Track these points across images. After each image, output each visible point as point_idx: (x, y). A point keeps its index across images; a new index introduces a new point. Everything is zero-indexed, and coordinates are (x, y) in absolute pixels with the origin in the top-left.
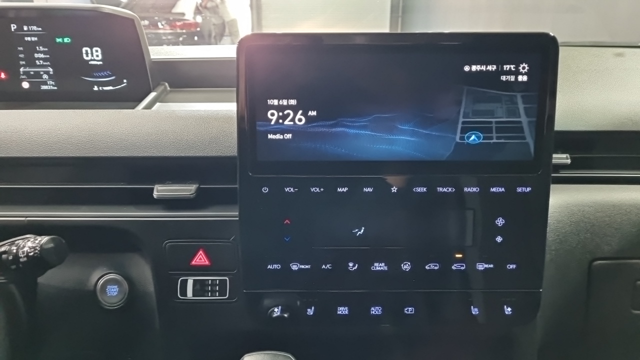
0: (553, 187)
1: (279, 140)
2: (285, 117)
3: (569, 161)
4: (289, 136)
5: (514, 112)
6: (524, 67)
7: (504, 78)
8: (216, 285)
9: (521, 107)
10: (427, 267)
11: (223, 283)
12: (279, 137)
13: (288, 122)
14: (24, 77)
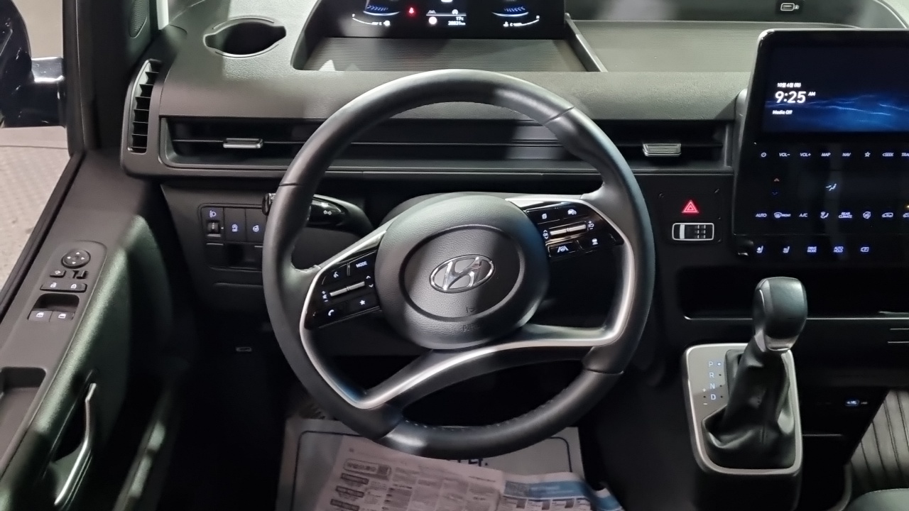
1: (782, 115)
2: (788, 97)
4: (789, 112)
8: (704, 229)
10: (884, 216)
11: (709, 228)
12: (782, 112)
13: (791, 101)
14: (433, 12)
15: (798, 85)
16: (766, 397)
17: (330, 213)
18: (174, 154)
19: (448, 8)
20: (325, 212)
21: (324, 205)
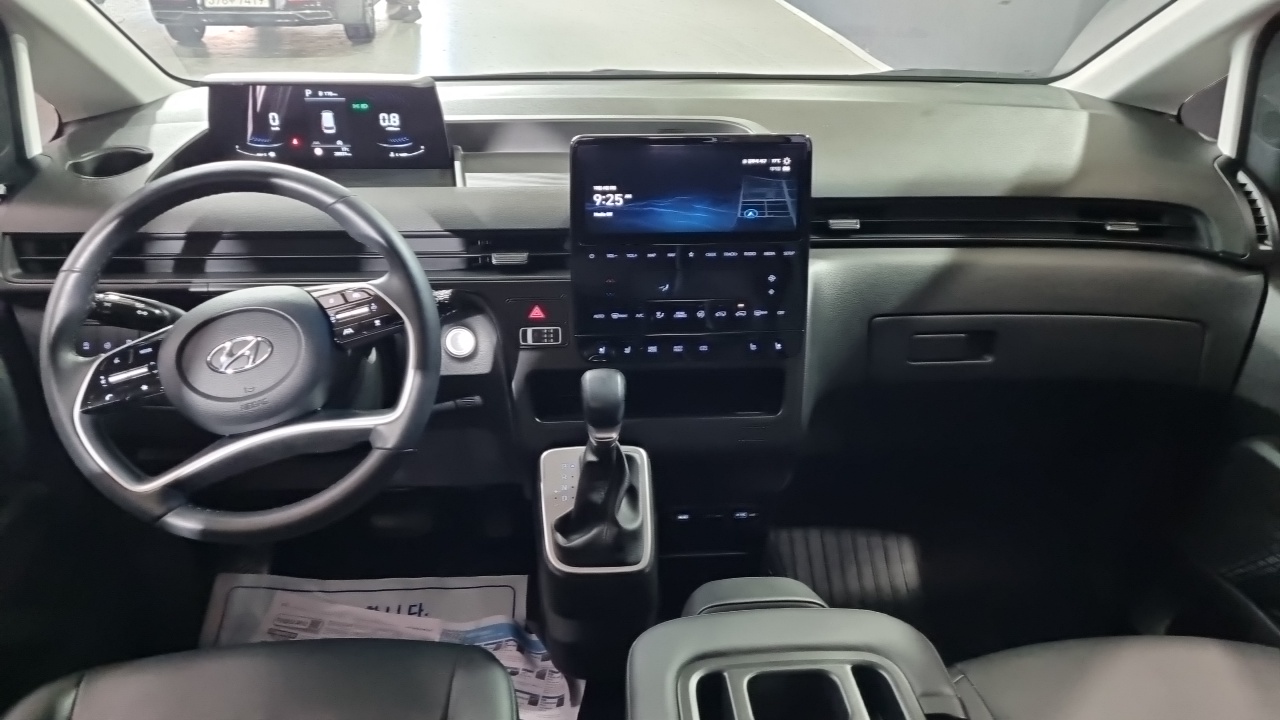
0: (812, 251)
1: (602, 217)
2: (607, 200)
3: (858, 226)
4: (610, 214)
5: (780, 194)
6: (787, 161)
7: (772, 169)
8: (551, 333)
9: (786, 190)
10: (717, 315)
11: (556, 331)
12: (602, 215)
13: (609, 203)
14: (317, 143)
15: (614, 188)
16: (608, 495)
17: (145, 313)
18: (18, 271)
19: (332, 139)
20: (139, 312)
21: (138, 305)
